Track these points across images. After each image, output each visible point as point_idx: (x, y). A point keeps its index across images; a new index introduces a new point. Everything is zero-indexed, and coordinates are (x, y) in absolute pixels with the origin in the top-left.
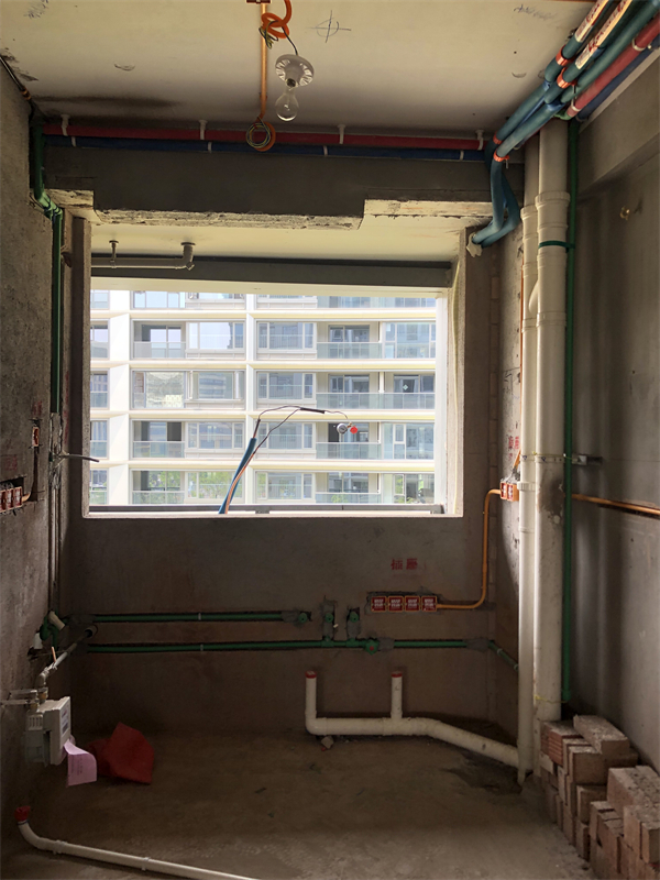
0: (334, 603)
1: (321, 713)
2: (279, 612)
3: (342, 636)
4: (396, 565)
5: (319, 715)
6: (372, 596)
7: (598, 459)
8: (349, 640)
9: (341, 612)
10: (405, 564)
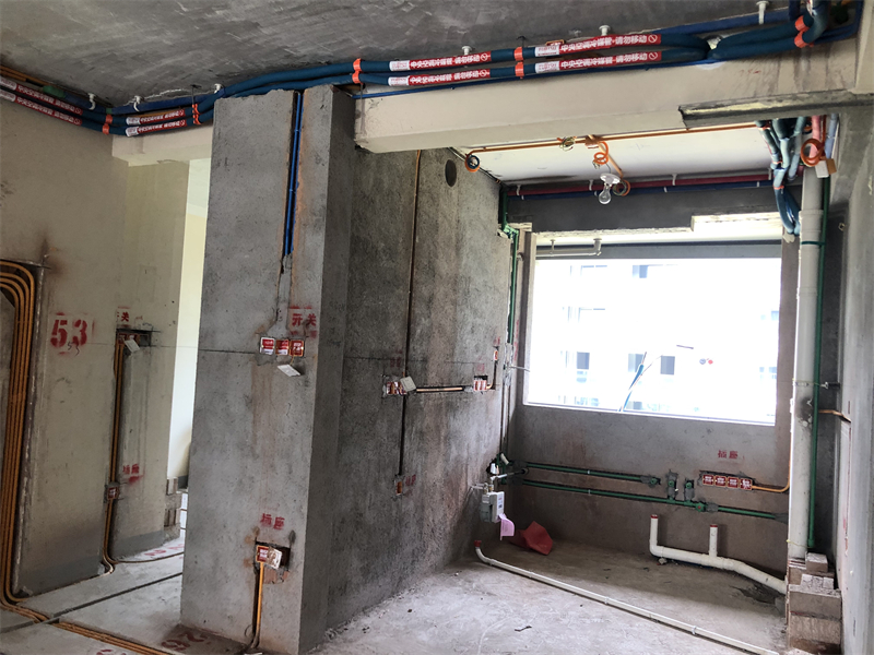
0: (676, 475)
1: (660, 543)
2: (639, 476)
3: (680, 497)
4: (721, 454)
5: (659, 544)
6: (704, 473)
7: (838, 384)
8: (686, 501)
9: (680, 481)
10: (728, 455)
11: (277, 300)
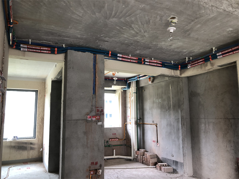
4: (113, 134)
6: (110, 139)
7: (141, 118)
8: (107, 146)
9: (106, 141)
11: (92, 106)
